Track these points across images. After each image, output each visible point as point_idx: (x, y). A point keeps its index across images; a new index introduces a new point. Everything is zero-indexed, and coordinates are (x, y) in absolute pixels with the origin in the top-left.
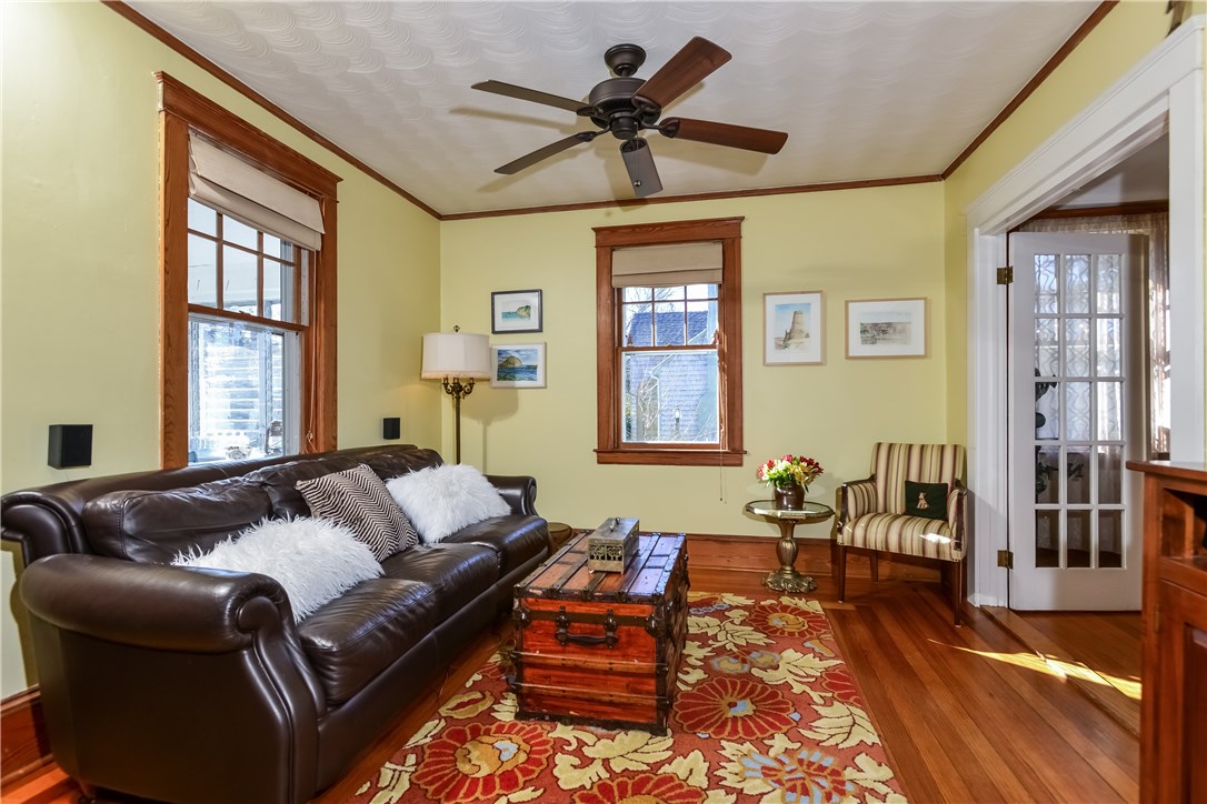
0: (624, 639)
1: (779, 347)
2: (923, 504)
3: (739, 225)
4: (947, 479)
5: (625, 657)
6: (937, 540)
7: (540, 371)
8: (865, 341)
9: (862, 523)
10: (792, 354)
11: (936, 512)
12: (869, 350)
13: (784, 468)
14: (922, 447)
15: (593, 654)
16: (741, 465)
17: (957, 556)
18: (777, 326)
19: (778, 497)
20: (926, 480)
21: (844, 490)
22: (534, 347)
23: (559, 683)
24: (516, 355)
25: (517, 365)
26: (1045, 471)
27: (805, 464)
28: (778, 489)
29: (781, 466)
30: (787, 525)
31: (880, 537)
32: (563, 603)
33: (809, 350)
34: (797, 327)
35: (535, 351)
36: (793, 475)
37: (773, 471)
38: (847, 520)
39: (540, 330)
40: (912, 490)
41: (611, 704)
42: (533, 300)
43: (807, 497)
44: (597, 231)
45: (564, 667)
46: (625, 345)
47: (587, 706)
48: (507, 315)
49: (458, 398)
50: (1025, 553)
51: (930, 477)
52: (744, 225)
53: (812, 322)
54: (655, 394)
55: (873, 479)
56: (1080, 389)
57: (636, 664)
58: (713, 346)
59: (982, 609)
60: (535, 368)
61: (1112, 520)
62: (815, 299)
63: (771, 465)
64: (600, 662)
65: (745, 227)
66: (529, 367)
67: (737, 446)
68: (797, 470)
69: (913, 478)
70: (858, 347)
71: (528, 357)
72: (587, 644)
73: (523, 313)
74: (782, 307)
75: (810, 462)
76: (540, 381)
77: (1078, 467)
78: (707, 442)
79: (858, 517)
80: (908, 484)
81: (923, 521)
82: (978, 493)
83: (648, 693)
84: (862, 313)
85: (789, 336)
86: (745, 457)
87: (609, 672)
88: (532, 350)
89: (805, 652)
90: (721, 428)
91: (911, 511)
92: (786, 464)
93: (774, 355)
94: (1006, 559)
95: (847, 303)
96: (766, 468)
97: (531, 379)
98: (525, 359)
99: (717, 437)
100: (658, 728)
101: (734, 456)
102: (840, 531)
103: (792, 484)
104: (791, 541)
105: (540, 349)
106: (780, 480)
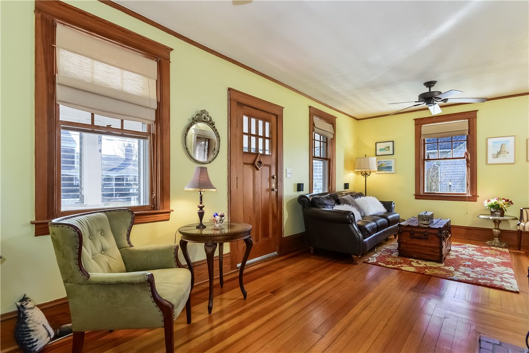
0: (430, 238)
1: (494, 157)
3: (476, 113)
5: (430, 243)
10: (500, 160)
13: (494, 202)
15: (421, 241)
16: (476, 201)
18: (492, 151)
19: (492, 213)
21: (522, 211)
23: (411, 248)
24: (384, 163)
25: (385, 166)
27: (504, 201)
28: (492, 210)
29: (493, 201)
30: (497, 223)
33: (508, 158)
34: (503, 149)
35: (392, 161)
36: (498, 205)
38: (522, 221)
39: (393, 154)
41: (426, 254)
42: (390, 144)
43: (506, 213)
44: (416, 120)
45: (412, 244)
46: (426, 158)
47: (419, 255)
48: (381, 150)
49: (366, 177)
53: (510, 148)
54: (437, 173)
57: (433, 245)
58: (464, 158)
60: (392, 167)
62: (511, 139)
63: (488, 200)
64: (423, 243)
65: (478, 114)
66: (389, 167)
67: (474, 194)
68: (501, 203)
71: (389, 164)
72: (419, 239)
73: (387, 149)
74: (494, 142)
75: (507, 201)
76: (393, 170)
78: (461, 193)
85: (499, 153)
86: (478, 198)
87: (426, 246)
88: (390, 161)
90: (467, 187)
92: (495, 200)
93: (492, 161)
95: (527, 140)
96: (486, 201)
97: (390, 171)
99: (465, 191)
100: (440, 261)
101: (473, 198)
102: (519, 225)
103: (497, 209)
104: (498, 229)
105: (393, 160)
106: (492, 206)
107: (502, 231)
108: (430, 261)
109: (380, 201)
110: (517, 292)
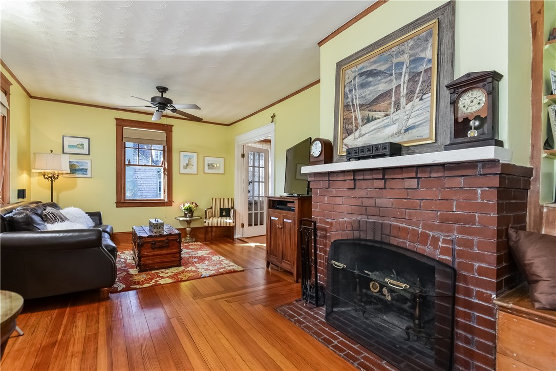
0: (171, 245)
1: (184, 168)
2: (224, 214)
4: (230, 207)
5: (171, 249)
6: (229, 221)
7: (89, 172)
8: (209, 169)
9: (211, 219)
10: (188, 171)
11: (228, 215)
12: (210, 171)
14: (224, 199)
15: (162, 250)
16: (171, 206)
17: (234, 225)
18: (184, 162)
19: (186, 215)
20: (225, 208)
21: (205, 211)
22: (87, 161)
23: (152, 260)
24: (76, 164)
25: (77, 168)
26: (250, 204)
27: (194, 204)
28: (186, 212)
29: (187, 205)
30: (189, 222)
31: (216, 222)
32: (153, 238)
33: (193, 169)
34: (190, 162)
35: (87, 163)
36: (191, 208)
37: (185, 206)
38: (207, 219)
39: (89, 154)
40: (222, 210)
41: (167, 262)
42: (85, 142)
43: (195, 214)
44: (117, 119)
45: (154, 255)
46: (127, 163)
47: (161, 264)
48: (70, 146)
49: (52, 181)
50: (246, 224)
51: (226, 207)
52: (173, 127)
53: (194, 161)
55: (211, 208)
56: (256, 184)
58: (162, 166)
59: (238, 239)
60: (87, 169)
61: (262, 214)
62: (195, 155)
63: (184, 205)
64: (164, 252)
66: (83, 169)
67: (170, 200)
68: (192, 206)
69: (222, 207)
70: (207, 170)
71: (83, 165)
72: (161, 248)
73: (80, 147)
74: (185, 156)
76: (89, 174)
77: (256, 203)
79: (209, 218)
80: (220, 209)
81: (225, 218)
82: (237, 210)
83: (177, 257)
84: (208, 160)
85: (187, 165)
86: (173, 203)
87: (167, 254)
88: (85, 162)
89: (203, 251)
90: (164, 193)
91: (221, 215)
92: (189, 204)
93: (183, 171)
94: (243, 226)
95: (204, 157)
96: (182, 206)
97: (84, 174)
98: (81, 166)
99: (163, 197)
100: (180, 265)
101: (169, 203)
102: (205, 222)
103: (190, 211)
104: (189, 228)
105: (89, 162)
106: (187, 209)
107: (193, 229)
108: (171, 268)
109: (87, 213)
110: (243, 270)
